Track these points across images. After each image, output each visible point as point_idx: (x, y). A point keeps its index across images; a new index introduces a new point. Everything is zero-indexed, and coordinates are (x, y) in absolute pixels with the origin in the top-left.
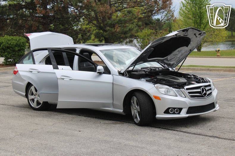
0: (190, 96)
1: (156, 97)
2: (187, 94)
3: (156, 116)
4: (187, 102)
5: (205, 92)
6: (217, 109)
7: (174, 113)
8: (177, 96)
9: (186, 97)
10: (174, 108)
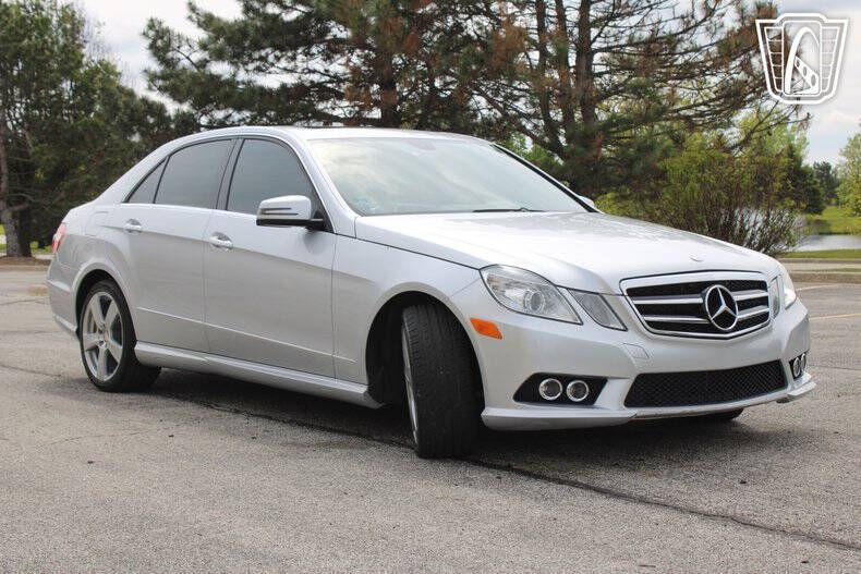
0: (648, 322)
1: (485, 328)
2: (634, 315)
3: (483, 414)
4: (630, 351)
5: (723, 307)
6: (795, 393)
7: (563, 401)
8: (582, 324)
9: (626, 330)
10: (565, 379)
